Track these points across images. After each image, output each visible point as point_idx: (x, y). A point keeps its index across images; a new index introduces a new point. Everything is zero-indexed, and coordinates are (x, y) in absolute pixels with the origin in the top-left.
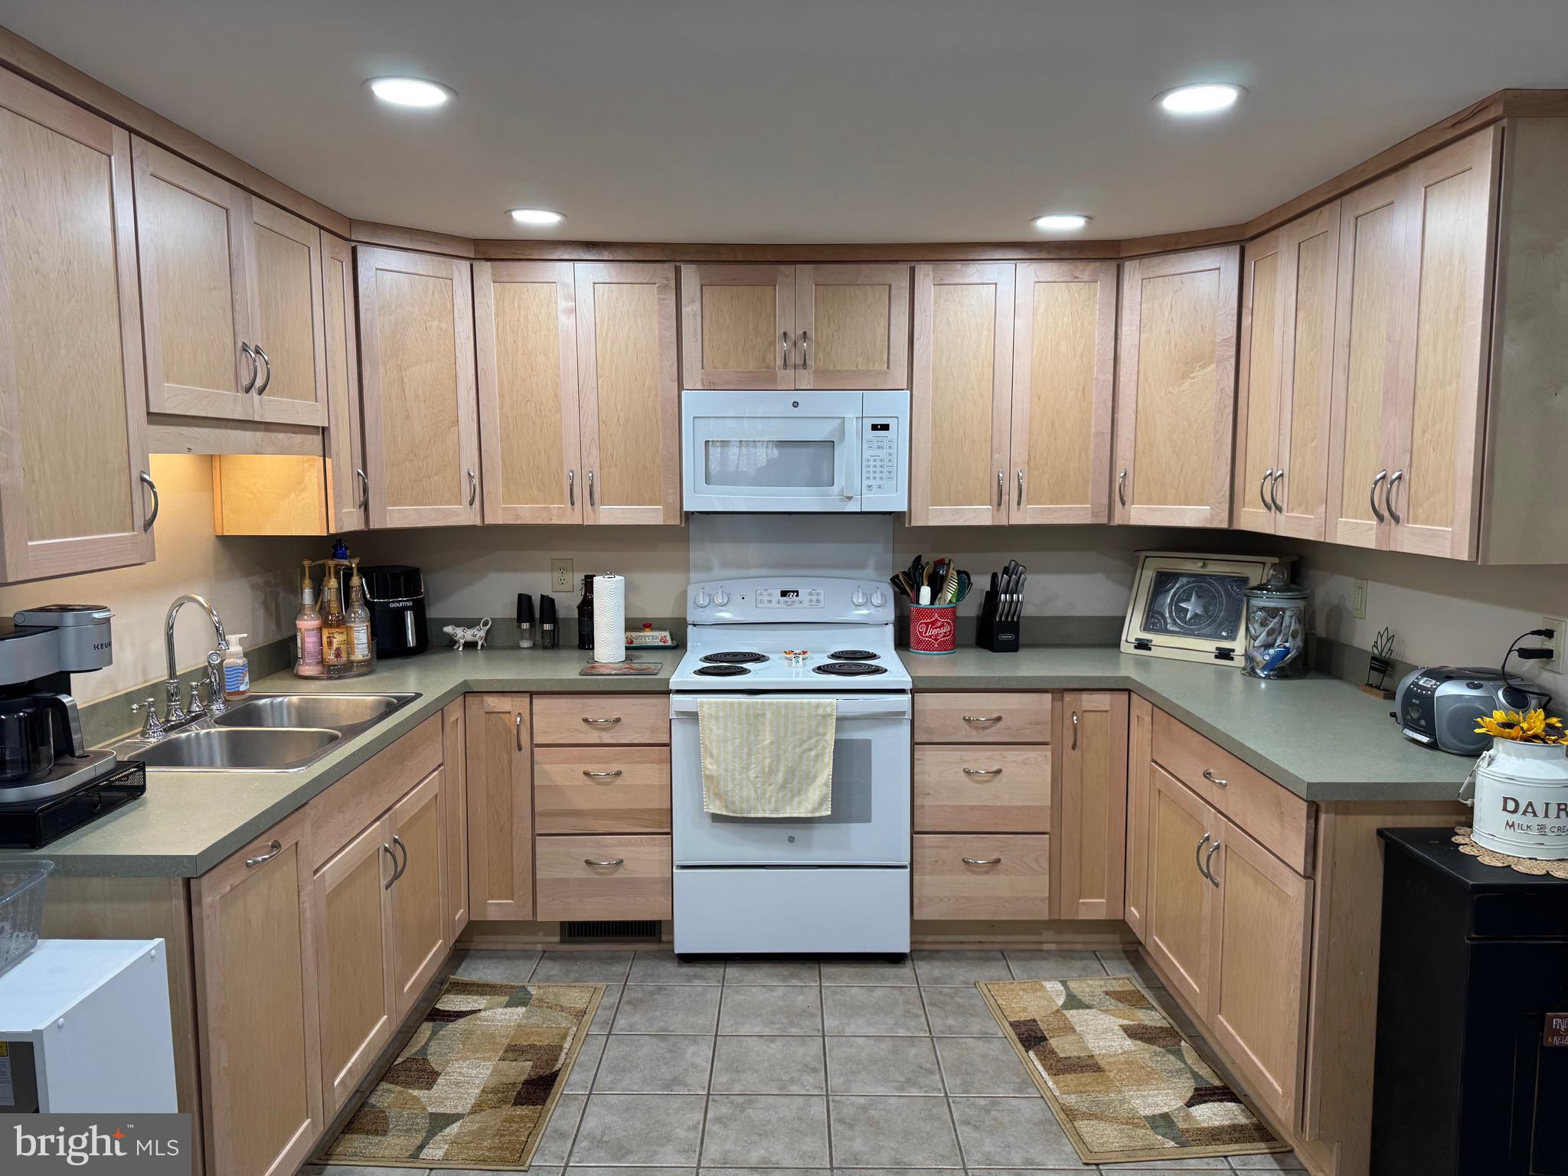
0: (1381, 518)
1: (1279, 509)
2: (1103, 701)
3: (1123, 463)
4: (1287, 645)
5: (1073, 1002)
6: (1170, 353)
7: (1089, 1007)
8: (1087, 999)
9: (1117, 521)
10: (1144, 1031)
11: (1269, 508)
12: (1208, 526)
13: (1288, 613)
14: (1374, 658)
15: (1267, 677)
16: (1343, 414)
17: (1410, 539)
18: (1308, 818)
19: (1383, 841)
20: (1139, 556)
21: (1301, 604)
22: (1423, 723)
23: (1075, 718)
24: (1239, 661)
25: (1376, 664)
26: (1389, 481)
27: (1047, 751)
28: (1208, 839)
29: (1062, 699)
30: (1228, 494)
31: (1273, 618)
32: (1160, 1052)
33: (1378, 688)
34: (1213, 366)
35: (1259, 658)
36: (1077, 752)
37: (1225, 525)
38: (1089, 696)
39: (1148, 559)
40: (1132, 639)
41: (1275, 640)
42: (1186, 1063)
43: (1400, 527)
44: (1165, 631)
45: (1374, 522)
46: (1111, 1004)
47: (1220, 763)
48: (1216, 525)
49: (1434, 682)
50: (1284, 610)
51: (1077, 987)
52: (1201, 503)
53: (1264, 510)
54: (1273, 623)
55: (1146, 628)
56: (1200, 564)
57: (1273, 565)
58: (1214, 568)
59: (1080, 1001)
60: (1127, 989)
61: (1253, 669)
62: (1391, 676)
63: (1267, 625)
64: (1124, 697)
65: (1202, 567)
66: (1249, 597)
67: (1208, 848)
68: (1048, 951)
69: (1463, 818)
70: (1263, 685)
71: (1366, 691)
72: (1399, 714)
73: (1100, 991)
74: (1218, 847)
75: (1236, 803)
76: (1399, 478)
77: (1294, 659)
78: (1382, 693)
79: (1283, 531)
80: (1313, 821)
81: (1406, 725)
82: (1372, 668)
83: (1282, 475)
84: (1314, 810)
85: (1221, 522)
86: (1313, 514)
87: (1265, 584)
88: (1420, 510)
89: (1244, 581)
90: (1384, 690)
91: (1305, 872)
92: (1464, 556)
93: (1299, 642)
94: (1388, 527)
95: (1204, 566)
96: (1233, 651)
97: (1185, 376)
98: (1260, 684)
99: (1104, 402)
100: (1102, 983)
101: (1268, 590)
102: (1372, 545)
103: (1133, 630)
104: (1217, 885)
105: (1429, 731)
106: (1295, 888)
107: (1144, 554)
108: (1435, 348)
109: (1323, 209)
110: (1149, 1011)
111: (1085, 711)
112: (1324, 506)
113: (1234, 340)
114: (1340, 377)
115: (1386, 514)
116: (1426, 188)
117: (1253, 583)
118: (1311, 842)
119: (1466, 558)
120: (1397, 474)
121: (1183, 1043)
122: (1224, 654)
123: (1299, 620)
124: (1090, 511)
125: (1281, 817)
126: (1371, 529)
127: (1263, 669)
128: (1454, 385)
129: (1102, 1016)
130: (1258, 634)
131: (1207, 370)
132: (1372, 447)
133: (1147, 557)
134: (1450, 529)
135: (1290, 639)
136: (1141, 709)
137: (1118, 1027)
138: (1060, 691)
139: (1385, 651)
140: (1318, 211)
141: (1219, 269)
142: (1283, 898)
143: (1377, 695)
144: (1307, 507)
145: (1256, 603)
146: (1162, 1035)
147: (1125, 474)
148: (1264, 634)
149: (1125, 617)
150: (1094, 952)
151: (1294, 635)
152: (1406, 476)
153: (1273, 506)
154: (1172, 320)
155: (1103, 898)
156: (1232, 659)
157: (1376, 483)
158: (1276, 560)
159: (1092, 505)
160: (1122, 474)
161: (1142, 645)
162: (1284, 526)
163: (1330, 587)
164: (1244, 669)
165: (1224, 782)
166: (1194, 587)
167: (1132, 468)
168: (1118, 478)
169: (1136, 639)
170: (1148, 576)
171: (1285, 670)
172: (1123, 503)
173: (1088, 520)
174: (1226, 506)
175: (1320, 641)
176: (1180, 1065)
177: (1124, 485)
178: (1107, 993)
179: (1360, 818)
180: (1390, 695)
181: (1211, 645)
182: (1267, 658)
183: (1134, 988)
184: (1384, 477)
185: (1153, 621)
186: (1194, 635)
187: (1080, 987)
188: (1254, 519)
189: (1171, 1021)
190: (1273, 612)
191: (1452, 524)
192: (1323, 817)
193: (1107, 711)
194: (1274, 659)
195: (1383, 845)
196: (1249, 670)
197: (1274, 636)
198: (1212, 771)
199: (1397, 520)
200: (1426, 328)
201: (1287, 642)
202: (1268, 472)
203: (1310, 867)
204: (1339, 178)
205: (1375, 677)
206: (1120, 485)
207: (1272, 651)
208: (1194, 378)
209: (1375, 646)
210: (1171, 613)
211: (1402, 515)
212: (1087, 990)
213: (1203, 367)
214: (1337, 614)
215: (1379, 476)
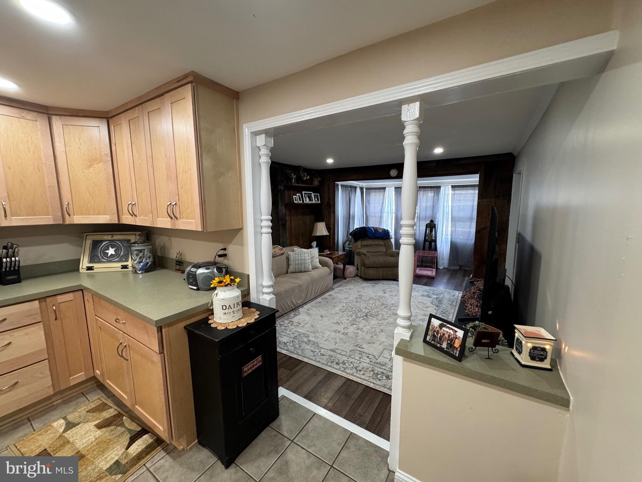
0: (171, 218)
1: (136, 216)
2: (70, 296)
3: (66, 198)
4: (147, 261)
5: (70, 426)
6: (82, 156)
7: (78, 424)
8: (76, 421)
9: (68, 222)
10: (106, 421)
11: (132, 215)
12: (110, 223)
13: (146, 251)
14: (176, 261)
15: (142, 273)
16: (153, 182)
17: (182, 225)
18: (158, 332)
19: (186, 330)
20: (84, 235)
21: (150, 247)
22: (194, 283)
23: (54, 307)
24: (130, 269)
25: (178, 263)
26: (172, 205)
27: (41, 325)
28: (121, 343)
29: (46, 301)
30: (116, 211)
31: (141, 253)
32: (114, 429)
33: (179, 270)
34: (102, 163)
35: (137, 267)
36: (58, 321)
37: (117, 222)
38: (61, 296)
39: (88, 236)
40: (85, 267)
41: (143, 260)
42: (126, 427)
43: (178, 221)
44: (100, 262)
45: (169, 219)
46: (90, 416)
47: (122, 315)
48: (113, 222)
49: (196, 269)
50: (144, 250)
51: (71, 417)
52: (105, 214)
53: (131, 216)
54: (141, 255)
55: (91, 261)
56: (111, 236)
57: (139, 235)
58: (116, 237)
59: (73, 423)
60: (99, 403)
61: (136, 271)
62: (182, 266)
63: (139, 256)
64: (81, 292)
65: (111, 237)
66: (130, 247)
67: (122, 346)
68: (57, 404)
69: (210, 312)
70: (141, 276)
71: (175, 272)
72: (186, 279)
73: (84, 412)
74: (126, 346)
75: (129, 329)
76: (176, 204)
77: (150, 265)
78: (180, 272)
79: (138, 223)
80: (160, 333)
81: (189, 284)
82: (176, 264)
83: (135, 204)
84: (160, 329)
85: (115, 221)
86: (148, 217)
87: (136, 242)
88: (184, 215)
89: (129, 240)
90: (181, 271)
91: (159, 352)
92: (200, 229)
93: (151, 259)
94: (174, 221)
95: (112, 237)
96: (128, 265)
97: (90, 166)
98: (139, 276)
99: (52, 174)
100: (85, 407)
101: (137, 244)
102: (170, 227)
103: (85, 263)
104: (127, 360)
105: (196, 285)
106: (157, 358)
107: (85, 235)
108: (181, 160)
109: (136, 108)
110: (108, 410)
111: (60, 303)
112: (151, 214)
113: (110, 155)
114: (151, 169)
115: (173, 217)
116: (171, 103)
117: (132, 241)
118: (160, 340)
119: (201, 230)
120: (175, 203)
121: (124, 418)
122: (125, 267)
123: (150, 252)
124: (52, 219)
125: (148, 333)
126: (169, 222)
127: (140, 270)
128: (189, 173)
129: (85, 425)
130: (136, 259)
131: (99, 165)
132: (165, 194)
133: (87, 235)
134: (194, 221)
135: (148, 259)
136: (88, 297)
137: (93, 427)
138: (42, 298)
139: (180, 258)
140: (134, 109)
141: (99, 127)
142: (153, 362)
143: (179, 273)
144: (146, 215)
145: (133, 248)
146: (115, 419)
147: (68, 203)
148: (138, 259)
149: (80, 259)
150: (82, 393)
151: (149, 258)
152: (178, 203)
153: (133, 215)
154: (80, 144)
155: (82, 372)
156: (128, 268)
157: (168, 206)
158: (140, 233)
159: (52, 216)
160: (67, 204)
161: (90, 268)
162: (139, 221)
163: (160, 241)
164: (132, 271)
165: (124, 322)
166: (109, 245)
167: (71, 201)
168: (64, 205)
169: (87, 267)
170: (88, 243)
171: (147, 269)
172: (69, 215)
173: (52, 222)
174: (116, 215)
175: (159, 257)
176: (123, 429)
177: (69, 208)
178: (88, 412)
179: (177, 325)
180: (183, 272)
181: (119, 265)
182: (140, 266)
183: (101, 402)
184: (170, 204)
185: (93, 259)
186: (112, 262)
187: (74, 415)
188: (127, 220)
189: (119, 410)
190: (141, 251)
191: (194, 219)
192: (163, 330)
193: (72, 300)
194: (143, 266)
195: (187, 332)
196: (134, 271)
197: (142, 259)
198: (119, 318)
199: (177, 218)
200: (177, 153)
201: (147, 260)
202: (130, 203)
203: (161, 350)
204: (140, 98)
205: (178, 267)
206: (66, 208)
207: (142, 264)
208: (94, 167)
209: (176, 257)
210: (101, 255)
211: (178, 216)
212: (77, 415)
213: (98, 163)
214: (163, 248)
215: (169, 204)
